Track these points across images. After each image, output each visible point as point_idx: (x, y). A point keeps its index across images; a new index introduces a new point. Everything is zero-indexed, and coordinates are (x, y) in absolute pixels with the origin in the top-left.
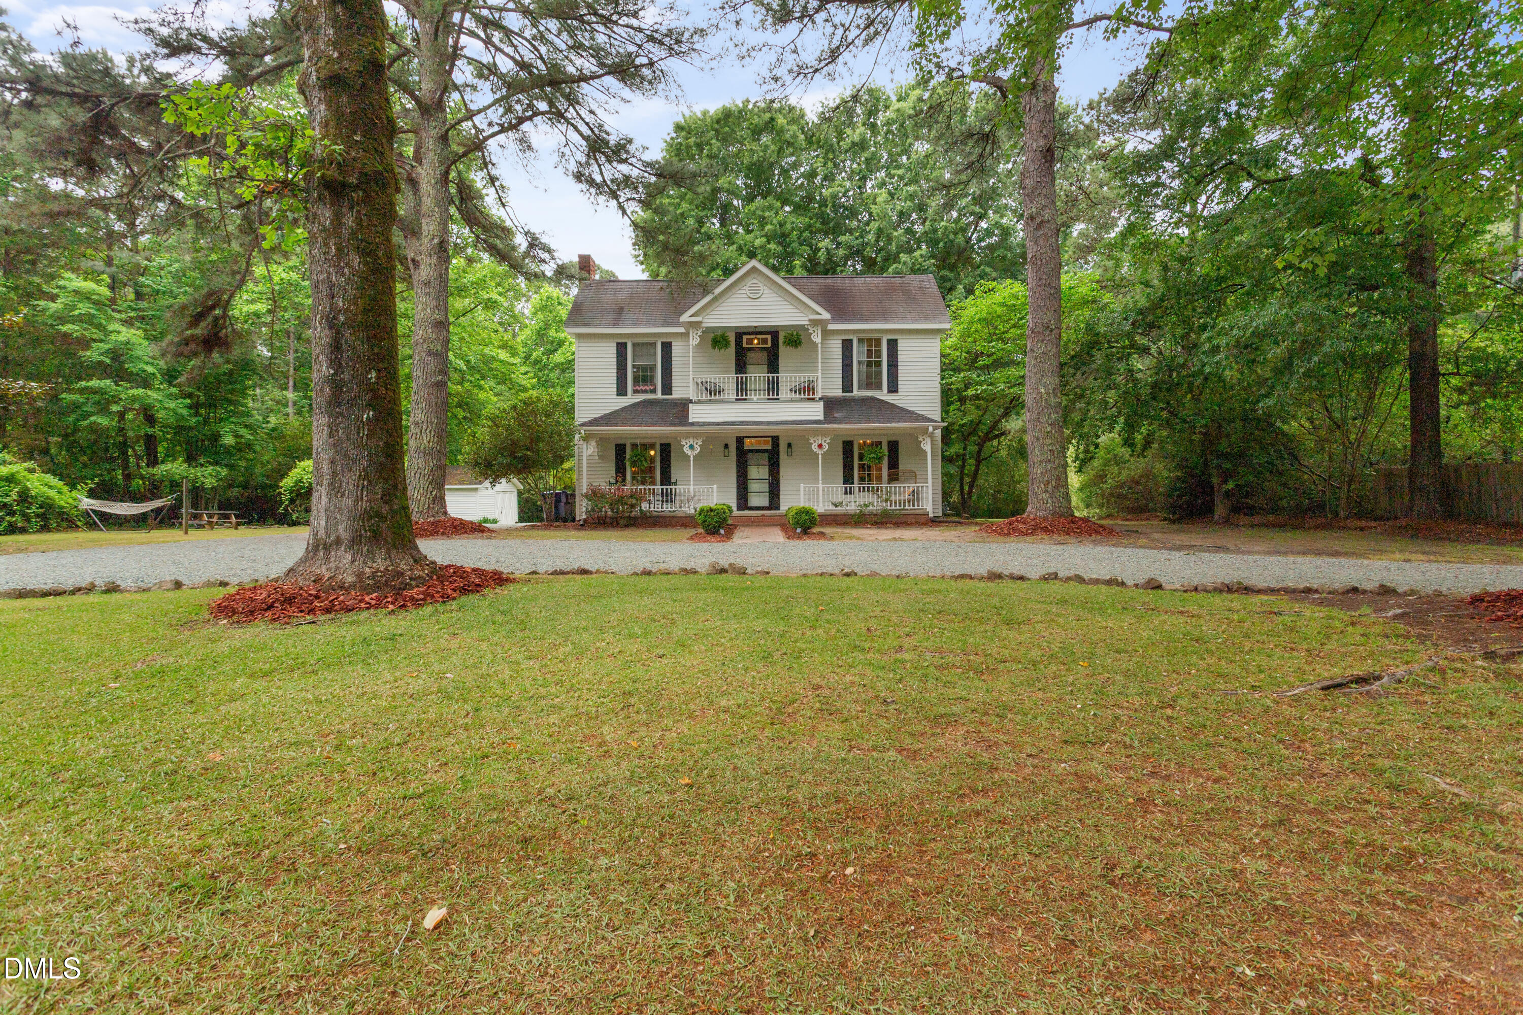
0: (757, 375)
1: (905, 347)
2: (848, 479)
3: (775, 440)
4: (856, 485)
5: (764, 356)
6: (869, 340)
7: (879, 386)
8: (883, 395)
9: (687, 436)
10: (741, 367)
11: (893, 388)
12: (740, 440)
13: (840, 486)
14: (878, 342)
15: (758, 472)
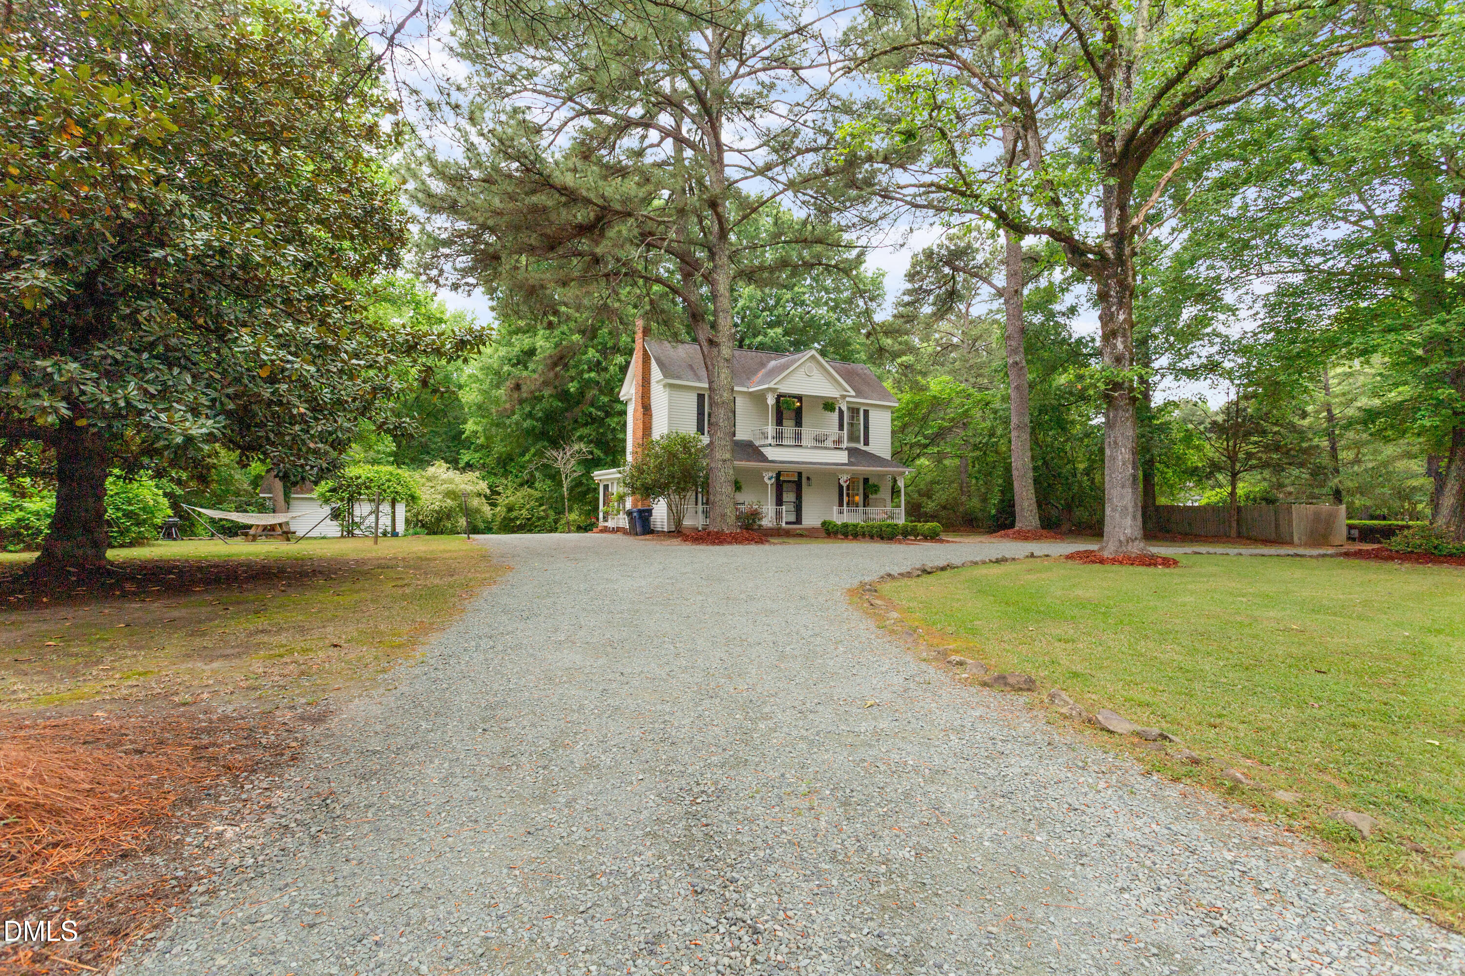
0: (789, 429)
1: (872, 414)
2: (841, 504)
3: (800, 474)
4: (845, 508)
5: (793, 415)
6: (853, 409)
7: (858, 441)
8: (861, 446)
9: (767, 470)
10: (779, 422)
11: (866, 443)
12: (779, 474)
13: (836, 508)
14: (858, 410)
15: (789, 497)
